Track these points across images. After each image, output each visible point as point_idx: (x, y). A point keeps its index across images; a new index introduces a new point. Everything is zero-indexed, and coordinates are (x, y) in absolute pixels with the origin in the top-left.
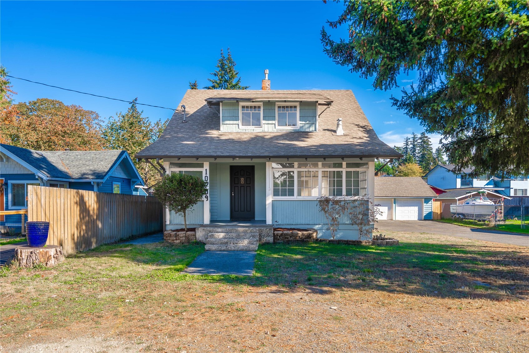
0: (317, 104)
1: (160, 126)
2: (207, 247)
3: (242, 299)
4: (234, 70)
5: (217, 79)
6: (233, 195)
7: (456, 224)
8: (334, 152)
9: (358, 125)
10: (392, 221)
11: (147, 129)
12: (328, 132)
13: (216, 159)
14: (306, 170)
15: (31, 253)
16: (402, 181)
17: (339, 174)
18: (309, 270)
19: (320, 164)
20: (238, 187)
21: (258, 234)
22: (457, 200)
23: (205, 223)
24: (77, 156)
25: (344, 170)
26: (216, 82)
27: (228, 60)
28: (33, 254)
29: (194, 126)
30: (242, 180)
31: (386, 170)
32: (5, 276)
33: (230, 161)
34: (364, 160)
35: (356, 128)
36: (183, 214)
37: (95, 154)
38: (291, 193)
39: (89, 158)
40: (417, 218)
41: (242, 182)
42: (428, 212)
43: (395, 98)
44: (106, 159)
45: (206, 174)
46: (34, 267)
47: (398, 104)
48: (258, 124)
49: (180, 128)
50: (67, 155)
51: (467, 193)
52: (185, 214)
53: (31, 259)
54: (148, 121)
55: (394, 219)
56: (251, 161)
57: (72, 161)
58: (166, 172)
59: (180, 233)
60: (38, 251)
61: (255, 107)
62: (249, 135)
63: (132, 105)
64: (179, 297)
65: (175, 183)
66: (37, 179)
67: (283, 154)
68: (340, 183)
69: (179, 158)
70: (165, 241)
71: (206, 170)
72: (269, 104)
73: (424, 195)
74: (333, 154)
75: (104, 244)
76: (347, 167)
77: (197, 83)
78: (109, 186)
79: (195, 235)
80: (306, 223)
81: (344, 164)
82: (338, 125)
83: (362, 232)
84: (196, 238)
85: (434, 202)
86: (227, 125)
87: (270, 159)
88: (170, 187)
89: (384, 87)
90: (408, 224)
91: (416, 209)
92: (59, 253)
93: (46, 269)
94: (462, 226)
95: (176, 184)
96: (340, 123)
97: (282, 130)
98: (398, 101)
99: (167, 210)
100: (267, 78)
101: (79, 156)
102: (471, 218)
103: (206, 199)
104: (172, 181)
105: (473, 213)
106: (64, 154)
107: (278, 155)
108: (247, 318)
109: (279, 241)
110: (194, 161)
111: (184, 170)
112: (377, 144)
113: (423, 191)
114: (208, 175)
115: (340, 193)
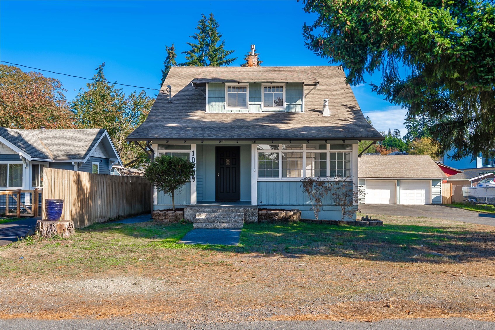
0: (304, 85)
1: (134, 99)
2: (195, 225)
3: (230, 259)
4: (216, 32)
5: (197, 42)
6: (218, 176)
7: (466, 208)
8: (318, 134)
9: (346, 105)
10: (395, 206)
11: (121, 101)
12: (314, 113)
13: (203, 141)
14: (291, 151)
15: (51, 225)
16: (407, 159)
17: (324, 156)
18: (288, 243)
19: (304, 145)
20: (224, 168)
21: (243, 214)
22: (471, 182)
23: (191, 204)
24: (55, 134)
25: (328, 152)
26: (196, 47)
27: (210, 21)
28: (53, 226)
29: (179, 107)
30: (228, 161)
31: (399, 145)
32: (32, 244)
33: (217, 143)
34: (347, 143)
35: (343, 109)
36: (171, 194)
37: (74, 133)
38: (276, 175)
39: (68, 137)
40: (424, 202)
41: (227, 163)
42: (436, 196)
43: (375, 84)
44: (86, 138)
45: (193, 156)
46: (53, 238)
47: (378, 90)
48: (245, 105)
49: (165, 108)
50: (45, 134)
51: (480, 174)
52: (173, 195)
53: (51, 231)
54: (122, 93)
55: (398, 203)
56: (237, 143)
57: (51, 140)
58: (154, 153)
59: (169, 212)
60: (56, 224)
61: (241, 88)
62: (235, 116)
63: (98, 71)
64: (180, 258)
65: (165, 164)
66: (21, 160)
67: (267, 136)
68: (324, 165)
69: (168, 140)
70: (154, 220)
71: (193, 152)
72: (255, 86)
73: (432, 176)
74: (317, 137)
75: (96, 223)
76: (331, 149)
77: (174, 47)
78: (88, 166)
79: (183, 215)
80: (290, 204)
81: (328, 146)
82: (325, 105)
83: (345, 212)
84: (184, 217)
85: (444, 184)
86: (213, 106)
87: (255, 141)
88: (161, 169)
89: (353, 83)
90: (411, 209)
91: (423, 192)
92: (71, 226)
93: (63, 239)
94: (472, 211)
95: (167, 166)
96: (327, 103)
97: (268, 111)
98: (377, 87)
99: (155, 191)
100: (253, 54)
101: (57, 135)
102: (483, 202)
103: (193, 180)
104: (162, 163)
105: (485, 197)
106: (43, 133)
107: (263, 137)
108: (235, 269)
109: (264, 221)
110: (182, 143)
111: (171, 152)
112: (362, 125)
113: (431, 171)
114: (195, 157)
115: (324, 174)
